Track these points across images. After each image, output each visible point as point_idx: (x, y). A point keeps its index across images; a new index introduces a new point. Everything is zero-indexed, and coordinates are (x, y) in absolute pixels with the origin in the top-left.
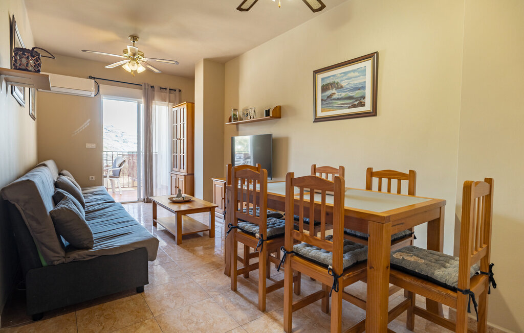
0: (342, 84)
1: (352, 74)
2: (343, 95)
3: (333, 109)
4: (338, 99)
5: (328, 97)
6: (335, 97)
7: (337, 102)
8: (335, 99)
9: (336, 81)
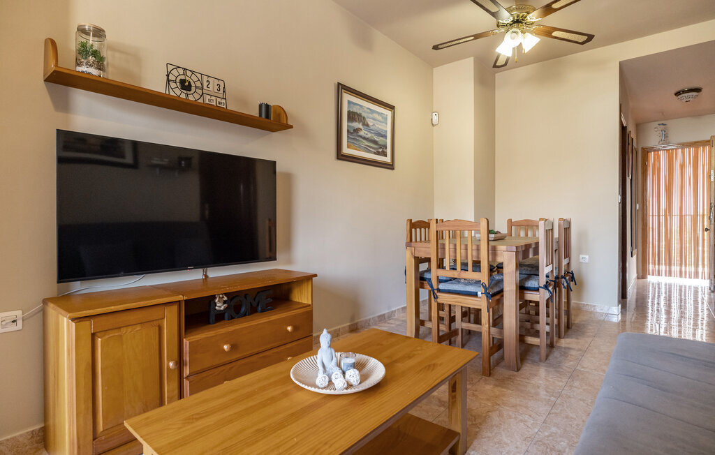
0: (369, 123)
1: (376, 116)
2: (369, 135)
3: (359, 148)
4: (364, 138)
5: (354, 130)
6: (362, 133)
7: (364, 141)
8: (361, 137)
9: (363, 114)
